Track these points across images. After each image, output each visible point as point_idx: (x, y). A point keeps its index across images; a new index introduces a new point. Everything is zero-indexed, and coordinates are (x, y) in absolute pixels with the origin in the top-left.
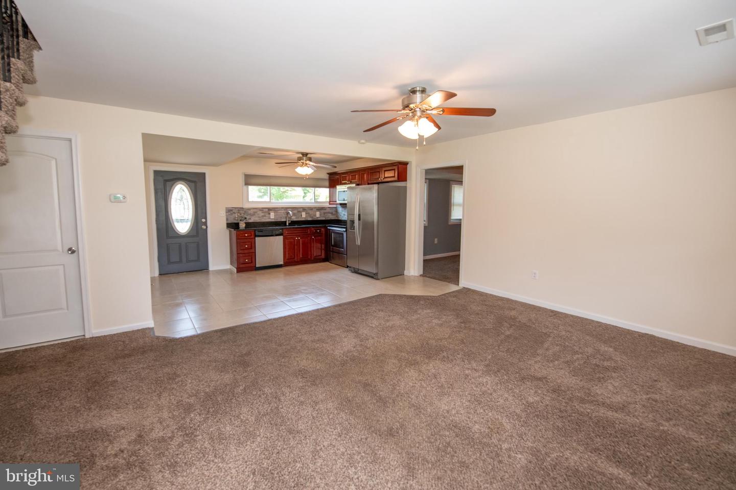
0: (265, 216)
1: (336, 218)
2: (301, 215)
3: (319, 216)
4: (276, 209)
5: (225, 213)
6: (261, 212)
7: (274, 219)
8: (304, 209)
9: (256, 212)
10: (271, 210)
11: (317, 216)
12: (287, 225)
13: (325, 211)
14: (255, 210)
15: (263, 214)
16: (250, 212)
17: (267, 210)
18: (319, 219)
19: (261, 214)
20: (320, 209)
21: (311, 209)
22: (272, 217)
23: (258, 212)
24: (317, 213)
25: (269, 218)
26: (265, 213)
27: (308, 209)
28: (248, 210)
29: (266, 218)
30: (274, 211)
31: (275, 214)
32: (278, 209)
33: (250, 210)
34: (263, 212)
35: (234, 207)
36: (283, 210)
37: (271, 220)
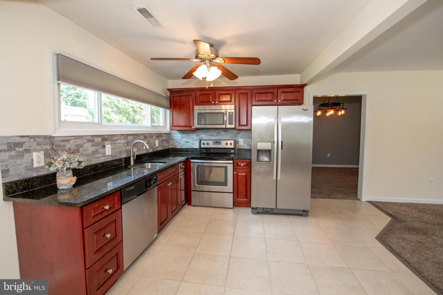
0: (96, 152)
1: (171, 147)
2: (143, 146)
3: (158, 146)
4: (114, 138)
6: (90, 144)
7: (111, 155)
8: (145, 136)
9: (82, 146)
10: (106, 140)
12: (132, 163)
13: (162, 139)
14: (79, 142)
15: (94, 149)
17: (100, 139)
18: (158, 149)
20: (159, 135)
21: (151, 135)
22: (108, 152)
23: (85, 145)
24: (156, 140)
25: (104, 155)
26: (97, 145)
27: (149, 136)
28: (64, 141)
29: (100, 155)
30: (112, 140)
31: (113, 147)
32: (116, 138)
33: (68, 141)
34: (93, 143)
35: (27, 136)
36: (122, 139)
37: (106, 158)
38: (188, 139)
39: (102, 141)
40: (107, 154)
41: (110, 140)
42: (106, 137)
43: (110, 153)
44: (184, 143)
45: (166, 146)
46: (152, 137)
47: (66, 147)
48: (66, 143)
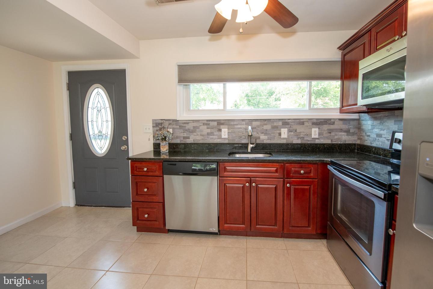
0: (212, 134)
1: (358, 142)
2: (280, 134)
3: (317, 136)
4: (232, 123)
5: (151, 128)
6: (206, 127)
7: (228, 139)
8: (285, 123)
9: (198, 128)
10: (223, 124)
11: (313, 136)
12: (249, 151)
13: (332, 127)
14: (195, 124)
15: (209, 131)
16: (188, 127)
17: (215, 123)
18: (317, 142)
19: (205, 130)
20: (319, 123)
21: (301, 122)
22: (225, 135)
23: (201, 128)
24: (313, 130)
25: (220, 137)
26: (213, 128)
27: (294, 122)
28: (185, 123)
29: (214, 137)
30: (229, 125)
31: (230, 131)
32: (235, 123)
33: (188, 123)
34: (208, 126)
35: (164, 120)
36: (243, 125)
37: (222, 140)
38: (381, 130)
39: (217, 125)
40: (223, 137)
41: (226, 125)
42: (222, 122)
43: (226, 136)
44: (375, 136)
45: (344, 138)
46: (303, 124)
47: (186, 127)
48: (186, 125)
